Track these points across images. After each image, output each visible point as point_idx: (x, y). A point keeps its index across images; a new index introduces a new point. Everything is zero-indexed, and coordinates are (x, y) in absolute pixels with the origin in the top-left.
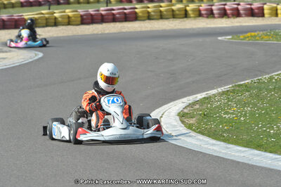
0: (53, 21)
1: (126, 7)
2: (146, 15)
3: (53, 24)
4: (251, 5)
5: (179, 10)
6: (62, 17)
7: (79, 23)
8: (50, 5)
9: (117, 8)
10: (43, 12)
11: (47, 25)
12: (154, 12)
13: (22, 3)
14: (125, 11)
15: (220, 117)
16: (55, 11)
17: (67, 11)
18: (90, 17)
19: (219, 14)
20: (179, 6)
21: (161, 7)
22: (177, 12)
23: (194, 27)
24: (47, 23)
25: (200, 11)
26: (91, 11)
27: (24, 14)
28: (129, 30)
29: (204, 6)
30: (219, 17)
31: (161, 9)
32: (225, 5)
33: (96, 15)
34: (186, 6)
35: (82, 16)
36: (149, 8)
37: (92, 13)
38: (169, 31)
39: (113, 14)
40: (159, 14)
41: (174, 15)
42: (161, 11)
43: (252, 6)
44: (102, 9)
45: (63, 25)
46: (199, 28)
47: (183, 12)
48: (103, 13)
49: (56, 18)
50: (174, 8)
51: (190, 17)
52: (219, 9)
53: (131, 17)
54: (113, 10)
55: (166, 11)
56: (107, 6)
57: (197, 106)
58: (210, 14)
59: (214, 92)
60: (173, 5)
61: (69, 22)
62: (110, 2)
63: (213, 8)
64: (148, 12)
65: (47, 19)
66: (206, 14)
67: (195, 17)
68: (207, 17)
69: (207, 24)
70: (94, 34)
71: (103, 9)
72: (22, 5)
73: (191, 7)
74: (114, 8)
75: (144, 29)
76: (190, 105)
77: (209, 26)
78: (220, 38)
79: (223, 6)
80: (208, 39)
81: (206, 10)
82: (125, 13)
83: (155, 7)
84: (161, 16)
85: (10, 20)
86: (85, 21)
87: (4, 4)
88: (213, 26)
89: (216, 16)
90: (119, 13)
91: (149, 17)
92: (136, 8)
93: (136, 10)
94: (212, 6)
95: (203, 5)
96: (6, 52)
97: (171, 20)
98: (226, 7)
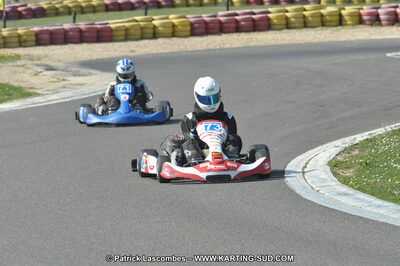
0: (151, 31)
1: (255, 11)
2: (284, 22)
3: (151, 36)
5: (331, 14)
6: (163, 25)
7: (188, 33)
8: (146, 9)
9: (241, 12)
10: (137, 18)
11: (142, 38)
12: (294, 17)
13: (106, 6)
14: (254, 16)
15: (389, 166)
16: (155, 17)
17: (171, 16)
18: (203, 25)
19: (388, 20)
20: (331, 9)
21: (305, 10)
22: (328, 18)
23: (352, 39)
24: (142, 33)
25: (360, 15)
26: (206, 17)
27: (110, 22)
28: (259, 44)
29: (366, 9)
30: (388, 25)
31: (305, 13)
32: (397, 7)
33: (211, 21)
34: (340, 9)
35: (192, 24)
36: (287, 11)
37: (206, 19)
38: (316, 44)
39: (237, 21)
40: (302, 20)
41: (323, 22)
42: (304, 17)
44: (220, 13)
45: (165, 37)
46: (359, 40)
47: (337, 18)
48: (222, 19)
49: (155, 27)
50: (323, 11)
51: (346, 25)
52: (388, 13)
53: (262, 25)
54: (237, 15)
55: (313, 16)
56: (228, 10)
57: (356, 152)
58: (375, 20)
59: (380, 131)
60: (322, 8)
61: (174, 32)
62: (232, 4)
63: (380, 11)
64: (287, 18)
65: (142, 28)
66: (369, 20)
67: (353, 25)
68: (371, 25)
69: (371, 34)
70: (209, 50)
71: (222, 14)
72: (107, 8)
73: (348, 10)
74: (238, 12)
75: (279, 43)
76: (346, 150)
77: (373, 37)
78: (389, 55)
79: (393, 9)
80: (372, 56)
81: (370, 14)
82: (253, 20)
83: (296, 10)
84: (306, 24)
85: (89, 30)
86: (196, 31)
87: (82, 7)
88: (379, 37)
89: (383, 22)
90: (244, 20)
91: (288, 25)
92: (269, 12)
93: (269, 15)
94: (378, 8)
95: (364, 7)
96: (85, 75)
97: (320, 28)
98: (398, 10)
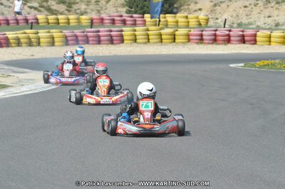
0: (37, 41)
1: (113, 29)
2: (133, 38)
3: (37, 44)
4: (243, 31)
8: (32, 25)
9: (103, 30)
10: (26, 31)
11: (30, 45)
12: (141, 35)
14: (112, 33)
16: (39, 31)
18: (75, 38)
20: (168, 30)
21: (149, 30)
22: (165, 36)
24: (30, 42)
25: (189, 36)
26: (77, 32)
27: (7, 33)
29: (193, 31)
30: (209, 43)
31: (148, 32)
32: (217, 31)
33: (80, 36)
34: (175, 31)
35: (67, 37)
36: (136, 31)
37: (77, 34)
39: (99, 36)
40: (147, 37)
41: (162, 40)
42: (149, 35)
43: (245, 33)
44: (87, 30)
47: (172, 37)
48: (89, 34)
49: (39, 38)
50: (162, 32)
54: (100, 32)
58: (201, 39)
60: (161, 29)
61: (54, 43)
64: (135, 36)
65: (30, 39)
66: (196, 40)
68: (197, 43)
73: (180, 31)
74: (100, 29)
79: (214, 32)
82: (111, 36)
83: (143, 30)
84: (149, 40)
86: (70, 42)
89: (205, 41)
90: (105, 35)
91: (136, 41)
92: (122, 31)
93: (123, 33)
94: (202, 31)
97: (159, 44)
98: (217, 33)
